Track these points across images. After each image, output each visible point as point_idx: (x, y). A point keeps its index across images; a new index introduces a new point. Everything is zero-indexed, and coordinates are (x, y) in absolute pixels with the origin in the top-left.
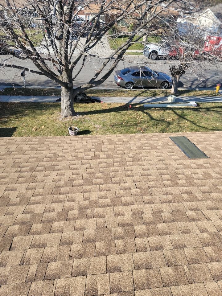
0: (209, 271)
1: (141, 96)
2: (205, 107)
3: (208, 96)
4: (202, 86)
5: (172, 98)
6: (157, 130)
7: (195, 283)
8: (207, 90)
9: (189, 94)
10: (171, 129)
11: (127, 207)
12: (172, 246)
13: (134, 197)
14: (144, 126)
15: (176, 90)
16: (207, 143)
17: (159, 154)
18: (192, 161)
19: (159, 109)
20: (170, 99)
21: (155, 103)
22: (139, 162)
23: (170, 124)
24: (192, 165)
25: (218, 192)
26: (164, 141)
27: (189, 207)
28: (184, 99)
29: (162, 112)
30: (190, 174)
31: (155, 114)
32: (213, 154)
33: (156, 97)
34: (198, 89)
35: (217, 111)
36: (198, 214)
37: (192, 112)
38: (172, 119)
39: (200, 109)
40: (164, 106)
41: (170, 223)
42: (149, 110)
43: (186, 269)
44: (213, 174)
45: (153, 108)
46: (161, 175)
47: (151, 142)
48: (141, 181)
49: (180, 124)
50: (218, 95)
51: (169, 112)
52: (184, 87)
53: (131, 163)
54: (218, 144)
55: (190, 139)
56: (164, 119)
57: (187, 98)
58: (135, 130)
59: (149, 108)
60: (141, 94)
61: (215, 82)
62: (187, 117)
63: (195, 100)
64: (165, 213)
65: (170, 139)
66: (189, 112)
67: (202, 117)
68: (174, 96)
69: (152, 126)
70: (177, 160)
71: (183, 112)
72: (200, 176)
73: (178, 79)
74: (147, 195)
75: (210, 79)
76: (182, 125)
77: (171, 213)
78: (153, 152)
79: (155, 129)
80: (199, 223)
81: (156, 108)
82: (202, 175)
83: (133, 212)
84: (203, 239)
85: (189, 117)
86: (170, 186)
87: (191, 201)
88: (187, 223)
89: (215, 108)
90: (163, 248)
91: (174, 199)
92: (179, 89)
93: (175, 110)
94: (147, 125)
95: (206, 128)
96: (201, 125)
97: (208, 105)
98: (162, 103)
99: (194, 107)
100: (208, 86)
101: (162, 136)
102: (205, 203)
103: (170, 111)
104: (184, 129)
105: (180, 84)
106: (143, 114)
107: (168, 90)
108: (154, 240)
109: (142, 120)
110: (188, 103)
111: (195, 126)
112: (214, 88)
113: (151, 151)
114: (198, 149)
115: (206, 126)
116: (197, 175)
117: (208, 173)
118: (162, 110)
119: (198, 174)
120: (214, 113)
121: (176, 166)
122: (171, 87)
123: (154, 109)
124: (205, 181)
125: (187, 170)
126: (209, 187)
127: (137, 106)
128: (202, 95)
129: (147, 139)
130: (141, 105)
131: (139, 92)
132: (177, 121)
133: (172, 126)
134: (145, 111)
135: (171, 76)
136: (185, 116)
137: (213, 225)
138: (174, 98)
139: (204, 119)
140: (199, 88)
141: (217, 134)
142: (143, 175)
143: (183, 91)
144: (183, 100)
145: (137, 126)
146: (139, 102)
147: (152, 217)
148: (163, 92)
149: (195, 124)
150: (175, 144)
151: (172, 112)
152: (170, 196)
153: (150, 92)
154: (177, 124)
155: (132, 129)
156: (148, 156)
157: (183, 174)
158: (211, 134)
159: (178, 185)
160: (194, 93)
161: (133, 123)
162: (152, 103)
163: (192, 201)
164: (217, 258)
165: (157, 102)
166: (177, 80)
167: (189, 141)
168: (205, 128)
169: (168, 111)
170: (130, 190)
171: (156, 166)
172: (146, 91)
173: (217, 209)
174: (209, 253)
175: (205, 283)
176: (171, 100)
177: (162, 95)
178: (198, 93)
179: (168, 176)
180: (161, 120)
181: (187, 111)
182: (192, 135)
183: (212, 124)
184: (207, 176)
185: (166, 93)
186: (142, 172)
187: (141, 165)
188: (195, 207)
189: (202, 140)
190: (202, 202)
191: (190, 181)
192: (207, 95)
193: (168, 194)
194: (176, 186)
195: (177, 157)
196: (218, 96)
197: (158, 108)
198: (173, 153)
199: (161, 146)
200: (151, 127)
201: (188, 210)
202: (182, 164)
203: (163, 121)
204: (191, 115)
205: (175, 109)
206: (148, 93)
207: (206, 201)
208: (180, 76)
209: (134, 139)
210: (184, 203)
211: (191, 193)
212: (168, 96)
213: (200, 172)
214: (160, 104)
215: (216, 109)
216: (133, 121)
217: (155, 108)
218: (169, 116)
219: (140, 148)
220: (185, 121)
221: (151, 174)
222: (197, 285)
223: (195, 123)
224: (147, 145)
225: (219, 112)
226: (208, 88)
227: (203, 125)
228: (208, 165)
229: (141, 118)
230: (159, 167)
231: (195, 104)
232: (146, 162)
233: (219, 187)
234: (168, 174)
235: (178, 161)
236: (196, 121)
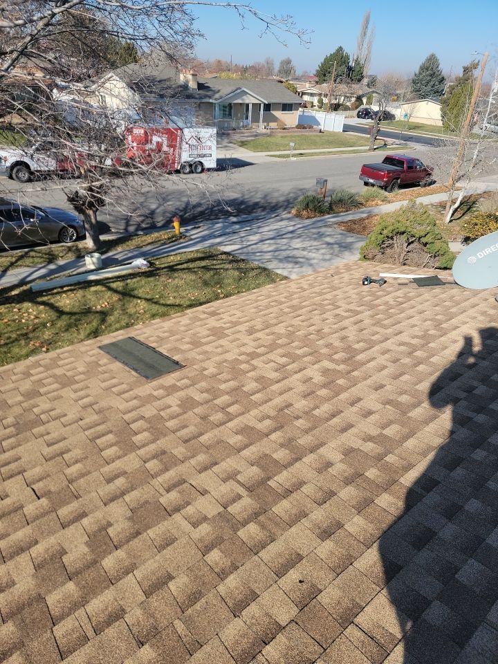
0: (223, 603)
1: (17, 266)
2: (166, 265)
3: (164, 244)
4: (148, 225)
5: (95, 260)
6: (82, 336)
7: (202, 646)
8: (158, 232)
9: (128, 246)
10: (111, 325)
11: (18, 558)
12: (143, 594)
13: (34, 524)
14: (47, 335)
15: (96, 240)
16: (177, 337)
17: (82, 393)
18: (155, 383)
19: (73, 287)
20: (90, 262)
21: (57, 277)
22: (34, 431)
23: (107, 316)
24: (155, 393)
25: (212, 429)
26: (88, 359)
27: (165, 485)
28: (120, 257)
29: (80, 293)
30: (155, 412)
31: (66, 301)
32: (190, 357)
33: (56, 264)
34: (142, 233)
35: (188, 269)
36: (183, 491)
37: (144, 281)
38: (106, 304)
39: (158, 272)
40: (80, 278)
41: (131, 543)
42: (49, 294)
43: (180, 626)
44: (198, 397)
45: (55, 288)
46: (93, 440)
47: (58, 371)
48: (48, 476)
49: (128, 311)
50: (181, 237)
51: (96, 291)
52: (113, 233)
53: (12, 440)
54: (194, 335)
55: (142, 340)
56: (89, 308)
57: (126, 254)
58: (24, 351)
59: (48, 291)
60: (16, 262)
61: (169, 215)
62: (136, 292)
63: (143, 255)
64: (116, 526)
65: (102, 352)
66: (137, 282)
67: (165, 286)
68: (96, 255)
69: (67, 330)
70: (124, 392)
71: (127, 284)
72: (175, 409)
73: (92, 217)
74: (68, 503)
75: (158, 211)
76: (131, 310)
77: (130, 519)
78: (67, 393)
79: (75, 335)
80: (190, 510)
81: (65, 286)
82: (178, 406)
83: (36, 564)
84: (201, 540)
85: (141, 291)
86: (119, 457)
87: (166, 469)
88: (165, 523)
89: (184, 263)
90: (123, 610)
91: (131, 482)
92: (103, 238)
93: (107, 283)
94: (53, 331)
95: (179, 306)
96: (169, 302)
97: (169, 260)
98: (74, 273)
99: (145, 269)
100: (159, 225)
101: (83, 349)
102: (193, 461)
103: (99, 288)
104: (138, 317)
105: (102, 228)
106: (35, 308)
107: (81, 244)
108: (98, 604)
109: (37, 321)
110: (130, 263)
111: (157, 306)
112: (171, 226)
113: (59, 392)
114: (161, 354)
115: (178, 302)
116: (168, 411)
117: (187, 399)
118: (80, 288)
119: (170, 407)
120: (185, 273)
121: (123, 406)
122: (84, 237)
123: (59, 290)
124: (186, 416)
125: (148, 406)
126: (195, 426)
127: (13, 293)
128: (152, 243)
129: (45, 366)
130: (25, 288)
131: (9, 259)
132: (119, 305)
133: (112, 318)
134: (40, 299)
135: (75, 214)
136: (133, 290)
137: (215, 501)
138: (98, 259)
139: (170, 289)
140: (143, 229)
141: (191, 315)
142: (51, 459)
143: (113, 240)
144: (119, 259)
145: (28, 338)
146: (16, 283)
147: (86, 550)
148: (70, 249)
149: (156, 303)
150: (114, 360)
151: (104, 289)
152: (120, 482)
153: (38, 255)
154: (121, 312)
155: (16, 350)
156: (56, 407)
157: (142, 418)
158: (179, 319)
159: (135, 447)
160: (136, 241)
161: (14, 336)
162: (51, 279)
163: (168, 470)
164: (232, 564)
165: (62, 274)
166: (93, 221)
167: (142, 344)
168: (177, 306)
169: (93, 289)
170: (20, 512)
171: (80, 423)
172: (27, 253)
173: (216, 464)
174: (217, 564)
175: (220, 634)
176: (94, 263)
177: (70, 257)
178: (145, 240)
179: (110, 436)
180: (84, 311)
181: (134, 280)
182: (145, 330)
183: (187, 294)
184: (188, 404)
185: (78, 250)
186: (47, 451)
187: (42, 436)
188: (176, 480)
189: (166, 334)
190: (187, 464)
191: (157, 428)
192: (162, 242)
193: (117, 476)
194: (131, 452)
195: (124, 386)
196: (181, 241)
197: (68, 286)
198: (114, 381)
199: (83, 373)
200: (63, 332)
201: (163, 494)
202: (135, 398)
203: (88, 312)
204: (144, 287)
205: (108, 281)
206: (33, 257)
207: (193, 457)
208: (95, 212)
209: (14, 378)
210: (154, 482)
211: (164, 452)
212: (84, 257)
213: (173, 401)
214: (70, 276)
215: (185, 266)
216: (15, 329)
217: (62, 287)
218: (101, 300)
219: (32, 394)
220: (135, 301)
221: (70, 447)
222: (207, 648)
223: (155, 300)
224: (50, 380)
225: (193, 270)
226: (160, 227)
227: (171, 301)
228: (186, 381)
229: (32, 317)
230: (87, 424)
231: (145, 262)
232: (53, 423)
233: (212, 418)
234: (111, 432)
235: (126, 395)
236: (157, 296)
